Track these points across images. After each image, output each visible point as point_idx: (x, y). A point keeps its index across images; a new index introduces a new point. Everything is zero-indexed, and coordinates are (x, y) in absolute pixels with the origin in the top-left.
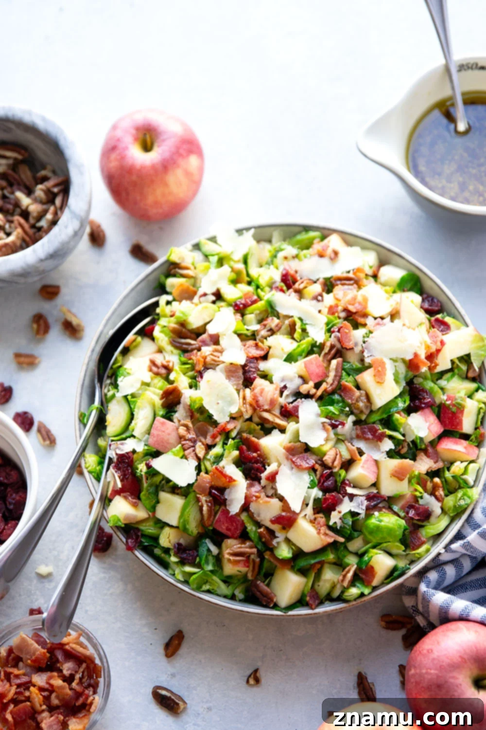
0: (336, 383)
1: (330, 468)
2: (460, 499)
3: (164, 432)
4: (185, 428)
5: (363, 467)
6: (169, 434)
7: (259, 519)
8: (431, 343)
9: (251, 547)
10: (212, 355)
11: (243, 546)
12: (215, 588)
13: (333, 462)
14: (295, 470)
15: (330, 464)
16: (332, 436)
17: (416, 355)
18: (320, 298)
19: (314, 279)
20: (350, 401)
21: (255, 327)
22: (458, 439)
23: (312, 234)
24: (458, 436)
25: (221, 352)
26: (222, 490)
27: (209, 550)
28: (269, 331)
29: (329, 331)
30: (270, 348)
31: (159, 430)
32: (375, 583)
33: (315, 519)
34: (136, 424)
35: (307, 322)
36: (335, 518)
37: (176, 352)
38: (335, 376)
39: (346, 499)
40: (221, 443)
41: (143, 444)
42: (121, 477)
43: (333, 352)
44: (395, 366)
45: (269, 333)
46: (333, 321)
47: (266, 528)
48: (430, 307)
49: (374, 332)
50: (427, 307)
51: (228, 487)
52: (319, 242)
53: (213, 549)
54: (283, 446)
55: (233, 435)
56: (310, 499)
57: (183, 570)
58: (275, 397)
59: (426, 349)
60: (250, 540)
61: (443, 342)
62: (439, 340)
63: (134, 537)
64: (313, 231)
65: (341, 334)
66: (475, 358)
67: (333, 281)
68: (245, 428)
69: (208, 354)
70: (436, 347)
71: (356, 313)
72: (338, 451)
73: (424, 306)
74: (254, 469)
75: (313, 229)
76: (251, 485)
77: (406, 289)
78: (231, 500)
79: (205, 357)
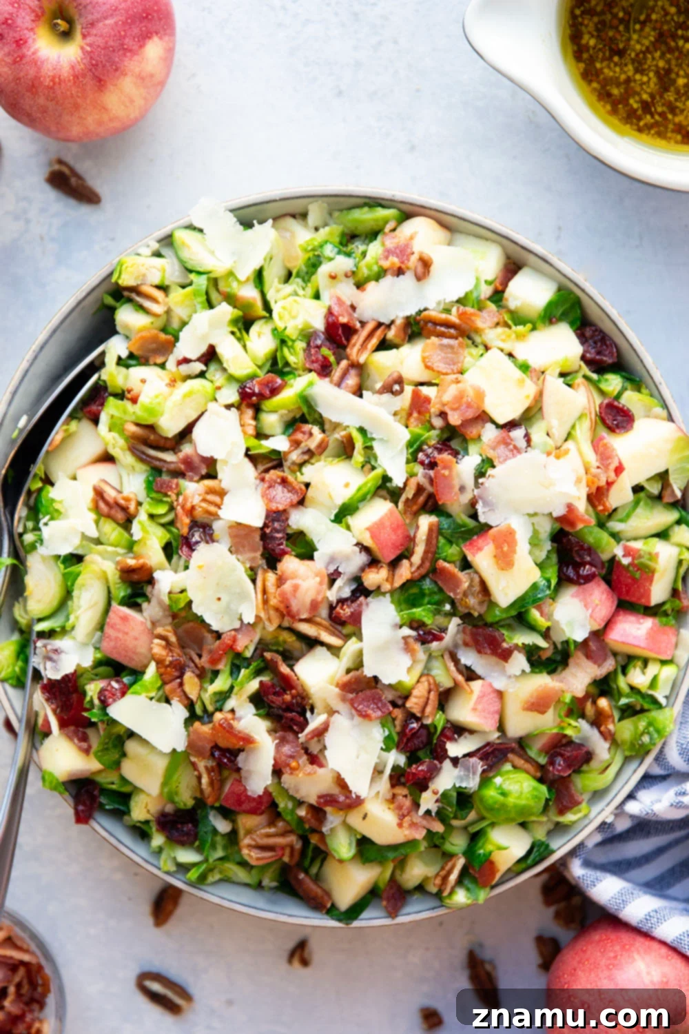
0: (427, 564)
1: (418, 719)
2: (642, 734)
3: (127, 634)
4: (163, 643)
5: (474, 709)
6: (136, 639)
7: (298, 796)
8: (598, 467)
9: (286, 833)
10: (204, 500)
11: (272, 830)
12: (229, 875)
13: (423, 711)
14: (357, 719)
15: (419, 715)
16: (422, 656)
17: (570, 508)
19: (387, 321)
20: (452, 595)
21: (280, 443)
22: (640, 616)
23: (381, 213)
24: (642, 611)
25: (222, 493)
26: (233, 753)
27: (215, 831)
28: (304, 453)
29: (413, 458)
30: (307, 485)
31: (119, 630)
32: (495, 881)
33: (394, 796)
34: (77, 618)
35: (374, 436)
36: (428, 801)
37: (141, 468)
38: (426, 552)
39: (447, 764)
40: (228, 669)
41: (91, 650)
42: (58, 711)
43: (422, 499)
44: (533, 524)
45: (306, 457)
46: (420, 436)
47: (311, 807)
48: (598, 357)
49: (496, 463)
50: (593, 356)
51: (243, 750)
52: (394, 230)
53: (223, 826)
54: (335, 682)
55: (248, 654)
56: (385, 766)
57: (173, 855)
58: (320, 598)
59: (588, 486)
60: (284, 820)
61: (619, 470)
62: (613, 467)
63: (88, 803)
64: (383, 206)
65: (436, 476)
66: (676, 476)
67: (422, 323)
68: (269, 638)
69: (196, 500)
70: (607, 478)
71: (462, 425)
72: (432, 681)
73: (588, 355)
74: (287, 718)
75: (383, 202)
76: (283, 741)
77: (554, 320)
78: (249, 772)
79: (193, 508)
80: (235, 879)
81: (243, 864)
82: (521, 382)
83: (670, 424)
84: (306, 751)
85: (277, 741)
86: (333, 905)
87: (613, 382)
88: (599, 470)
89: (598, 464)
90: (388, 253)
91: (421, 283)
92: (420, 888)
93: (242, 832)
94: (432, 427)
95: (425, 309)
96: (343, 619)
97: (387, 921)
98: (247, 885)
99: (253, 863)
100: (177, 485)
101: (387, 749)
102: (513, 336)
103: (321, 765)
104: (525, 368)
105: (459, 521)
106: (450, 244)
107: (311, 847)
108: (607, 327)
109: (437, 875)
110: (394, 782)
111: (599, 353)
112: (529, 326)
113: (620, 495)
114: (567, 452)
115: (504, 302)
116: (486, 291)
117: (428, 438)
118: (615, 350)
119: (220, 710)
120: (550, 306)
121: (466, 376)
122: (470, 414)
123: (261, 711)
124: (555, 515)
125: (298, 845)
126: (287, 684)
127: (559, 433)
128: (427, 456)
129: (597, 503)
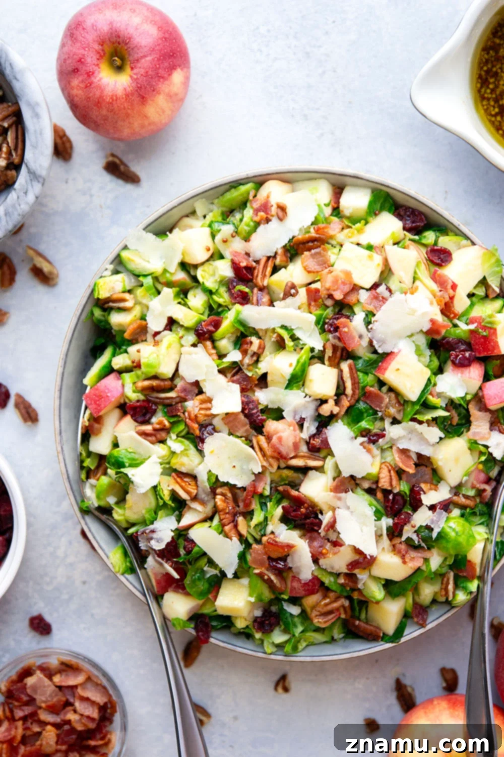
0: (357, 392)
1: (390, 492)
7: (335, 571)
8: (441, 291)
9: (337, 599)
10: (201, 409)
11: (327, 601)
12: (312, 640)
13: (391, 485)
15: (389, 488)
16: (377, 452)
17: (433, 322)
18: (293, 291)
19: (272, 254)
21: (235, 356)
23: (243, 189)
25: (210, 400)
26: (283, 559)
27: (291, 615)
28: (252, 356)
29: (323, 331)
30: (265, 375)
32: (478, 571)
33: (394, 546)
35: (293, 327)
38: (353, 384)
40: (259, 507)
43: (339, 354)
44: (413, 342)
45: (255, 358)
46: (322, 315)
47: (346, 575)
48: (414, 225)
49: (375, 312)
50: (410, 225)
51: (289, 555)
52: (255, 196)
53: (294, 610)
54: (329, 490)
55: (267, 493)
56: (382, 531)
57: (271, 641)
58: (298, 440)
59: (438, 305)
60: (332, 591)
61: (454, 287)
62: (449, 287)
63: (204, 629)
64: (243, 184)
65: (341, 335)
66: (491, 279)
67: (295, 247)
68: (276, 478)
69: (196, 411)
70: (449, 295)
71: (344, 298)
72: (388, 465)
73: (407, 226)
74: (307, 523)
75: (242, 182)
76: (311, 540)
77: (377, 212)
78: (298, 568)
79: (196, 416)
80: (316, 642)
81: (318, 630)
82: (370, 257)
83: (475, 247)
84: (328, 540)
85: (307, 541)
86: (384, 634)
87: (430, 237)
88: (442, 293)
89: (440, 289)
90: (256, 211)
91: (284, 221)
92: (434, 601)
93: (308, 610)
94: (327, 307)
95: (294, 237)
96: (318, 447)
97: (422, 631)
98: (325, 642)
99: (323, 626)
100: (182, 407)
101: (379, 519)
102: (356, 232)
103: (341, 545)
104: (370, 248)
105: (367, 359)
106: (293, 191)
107: (356, 602)
108: (412, 204)
109: (441, 589)
110: (391, 537)
111: (413, 222)
112: (363, 222)
113: (461, 303)
114: (417, 289)
115: (341, 213)
116: (328, 211)
117: (327, 314)
118: (423, 217)
119: (264, 535)
120: (371, 204)
121: (335, 266)
122: (347, 288)
123: (291, 526)
124: (425, 330)
125: (347, 603)
126: (299, 502)
127: (408, 280)
128: (331, 325)
129: (448, 314)
